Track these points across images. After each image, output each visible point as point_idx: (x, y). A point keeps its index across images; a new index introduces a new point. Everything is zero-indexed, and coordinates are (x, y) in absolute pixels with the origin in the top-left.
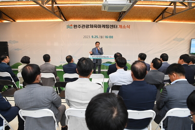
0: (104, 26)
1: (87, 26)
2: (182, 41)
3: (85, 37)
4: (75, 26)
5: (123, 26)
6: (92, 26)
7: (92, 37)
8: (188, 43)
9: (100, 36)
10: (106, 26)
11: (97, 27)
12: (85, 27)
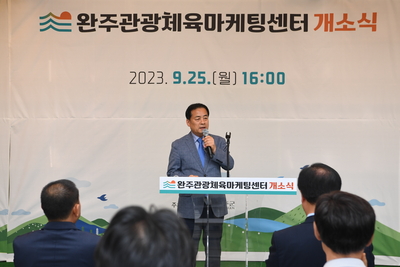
0: (237, 21)
1: (151, 23)
3: (139, 78)
4: (87, 22)
5: (338, 18)
6: (174, 22)
7: (177, 76)
9: (217, 75)
10: (249, 22)
11: (203, 27)
12: (140, 26)
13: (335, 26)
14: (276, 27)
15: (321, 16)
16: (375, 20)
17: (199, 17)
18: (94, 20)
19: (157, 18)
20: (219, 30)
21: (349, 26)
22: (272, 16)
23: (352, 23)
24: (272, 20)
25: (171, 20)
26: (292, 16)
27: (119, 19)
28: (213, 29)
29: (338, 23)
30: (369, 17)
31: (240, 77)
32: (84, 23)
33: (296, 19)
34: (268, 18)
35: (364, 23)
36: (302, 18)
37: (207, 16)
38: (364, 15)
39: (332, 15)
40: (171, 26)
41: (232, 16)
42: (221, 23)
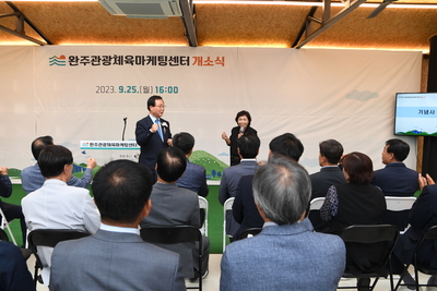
0: (152, 60)
1: (107, 61)
2: (372, 101)
3: (101, 90)
4: (73, 60)
5: (205, 59)
6: (119, 60)
7: (121, 89)
8: (390, 104)
9: (142, 88)
10: (159, 60)
11: (134, 63)
12: (101, 62)
14: (173, 63)
15: (196, 58)
16: (223, 61)
17: (133, 57)
18: (78, 59)
19: (110, 58)
20: (143, 65)
23: (212, 62)
24: (171, 59)
26: (181, 57)
27: (91, 59)
28: (140, 64)
29: (205, 62)
30: (221, 59)
31: (154, 89)
33: (183, 59)
35: (218, 62)
36: (186, 59)
37: (137, 57)
38: (218, 58)
39: (202, 57)
40: (118, 62)
41: (150, 57)
42: (144, 60)
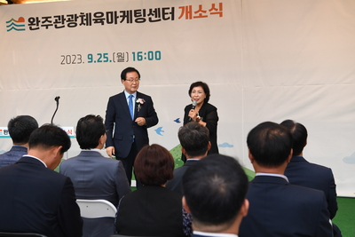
0: (127, 16)
1: (72, 21)
3: (67, 60)
6: (87, 19)
9: (116, 55)
10: (135, 16)
11: (105, 21)
13: (193, 15)
14: (153, 18)
15: (183, 8)
16: (221, 9)
17: (103, 14)
18: (38, 22)
19: (76, 17)
20: (116, 23)
21: (203, 14)
22: (151, 10)
23: (205, 12)
24: (151, 13)
25: (85, 18)
26: (164, 9)
27: (53, 20)
28: (112, 22)
29: (196, 13)
30: (217, 7)
31: (131, 56)
32: (32, 24)
33: (166, 11)
34: (148, 12)
35: (214, 11)
36: (170, 10)
37: (107, 13)
38: (213, 5)
39: (191, 7)
40: (85, 22)
41: (124, 12)
42: (116, 17)
